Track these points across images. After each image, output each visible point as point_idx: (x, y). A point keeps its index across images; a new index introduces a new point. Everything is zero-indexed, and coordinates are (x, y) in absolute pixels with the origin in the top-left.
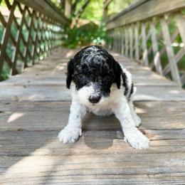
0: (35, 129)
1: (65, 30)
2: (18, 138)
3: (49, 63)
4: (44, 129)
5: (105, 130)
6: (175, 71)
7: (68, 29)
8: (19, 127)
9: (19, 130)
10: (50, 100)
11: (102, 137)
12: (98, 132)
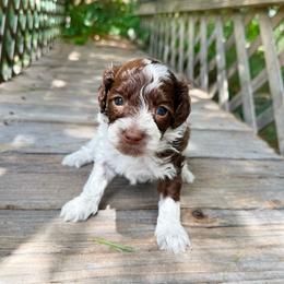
0: (33, 206)
1: (67, 9)
2: (9, 223)
3: (41, 75)
4: (48, 206)
5: (145, 209)
6: (250, 107)
7: (71, 7)
8: (8, 203)
9: (8, 208)
10: (52, 151)
11: (141, 222)
12: (134, 214)
